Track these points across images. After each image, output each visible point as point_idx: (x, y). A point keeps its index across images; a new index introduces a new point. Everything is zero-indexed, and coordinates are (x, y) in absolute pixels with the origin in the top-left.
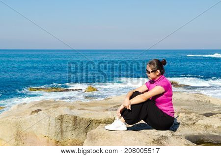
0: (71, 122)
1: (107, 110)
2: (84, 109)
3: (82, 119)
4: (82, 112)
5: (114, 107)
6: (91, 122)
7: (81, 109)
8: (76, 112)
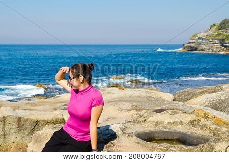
0: (14, 124)
1: (56, 109)
2: (30, 109)
3: (28, 119)
4: (28, 112)
5: (63, 106)
6: (37, 122)
7: (26, 109)
8: (21, 113)
